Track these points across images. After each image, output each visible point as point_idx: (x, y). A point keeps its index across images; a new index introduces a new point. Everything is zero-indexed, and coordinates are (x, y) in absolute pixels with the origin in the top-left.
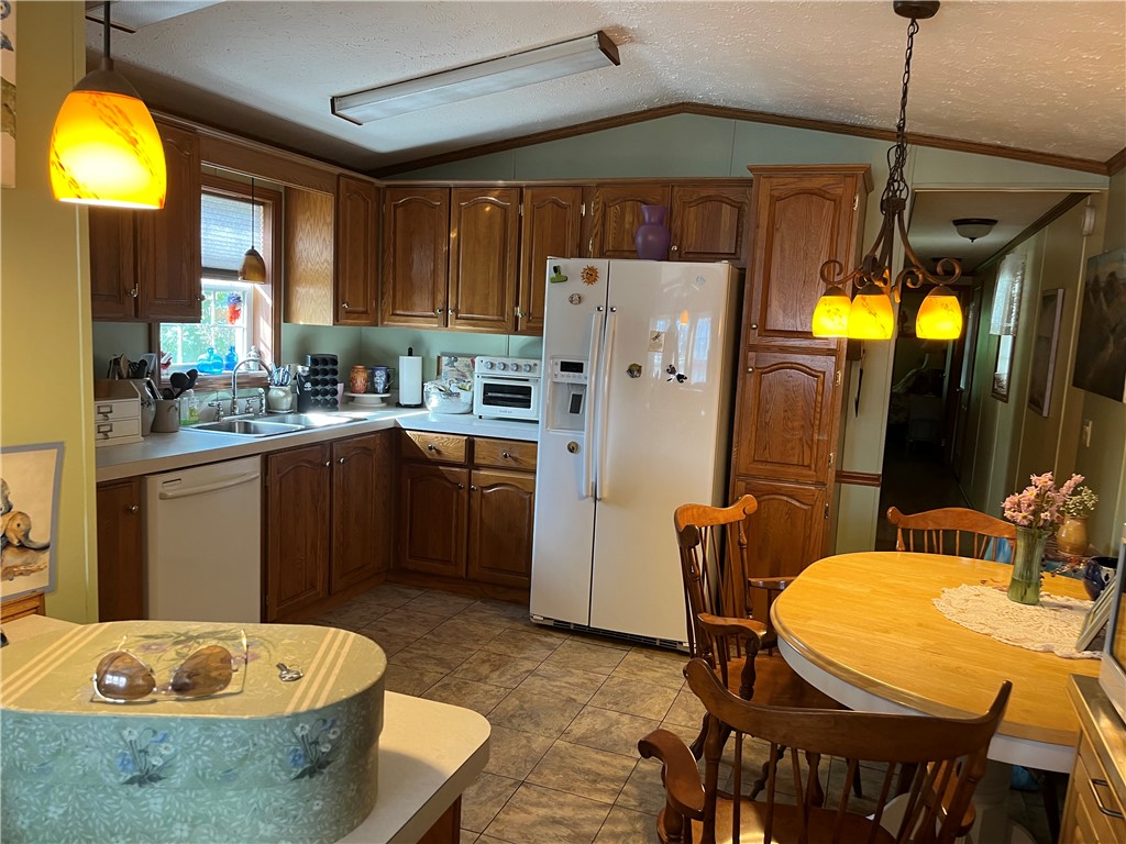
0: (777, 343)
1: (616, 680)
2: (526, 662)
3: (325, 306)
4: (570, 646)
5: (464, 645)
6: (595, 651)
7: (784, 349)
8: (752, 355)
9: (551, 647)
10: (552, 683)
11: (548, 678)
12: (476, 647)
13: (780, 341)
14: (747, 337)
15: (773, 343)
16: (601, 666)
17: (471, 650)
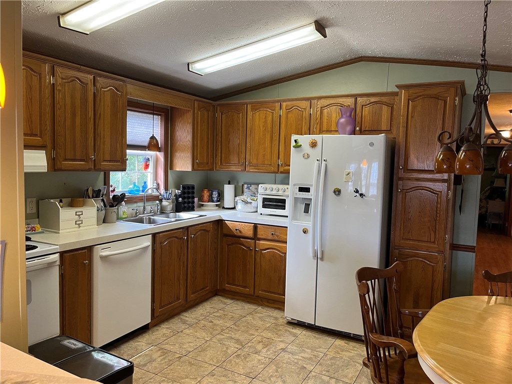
0: (414, 176)
1: (329, 357)
2: (282, 343)
3: (188, 162)
4: (305, 335)
5: (250, 332)
6: (318, 339)
7: (418, 180)
8: (400, 182)
9: (295, 335)
10: (294, 357)
11: (292, 354)
12: (256, 334)
13: (416, 175)
14: (398, 173)
15: (412, 176)
16: (321, 348)
17: (253, 335)
